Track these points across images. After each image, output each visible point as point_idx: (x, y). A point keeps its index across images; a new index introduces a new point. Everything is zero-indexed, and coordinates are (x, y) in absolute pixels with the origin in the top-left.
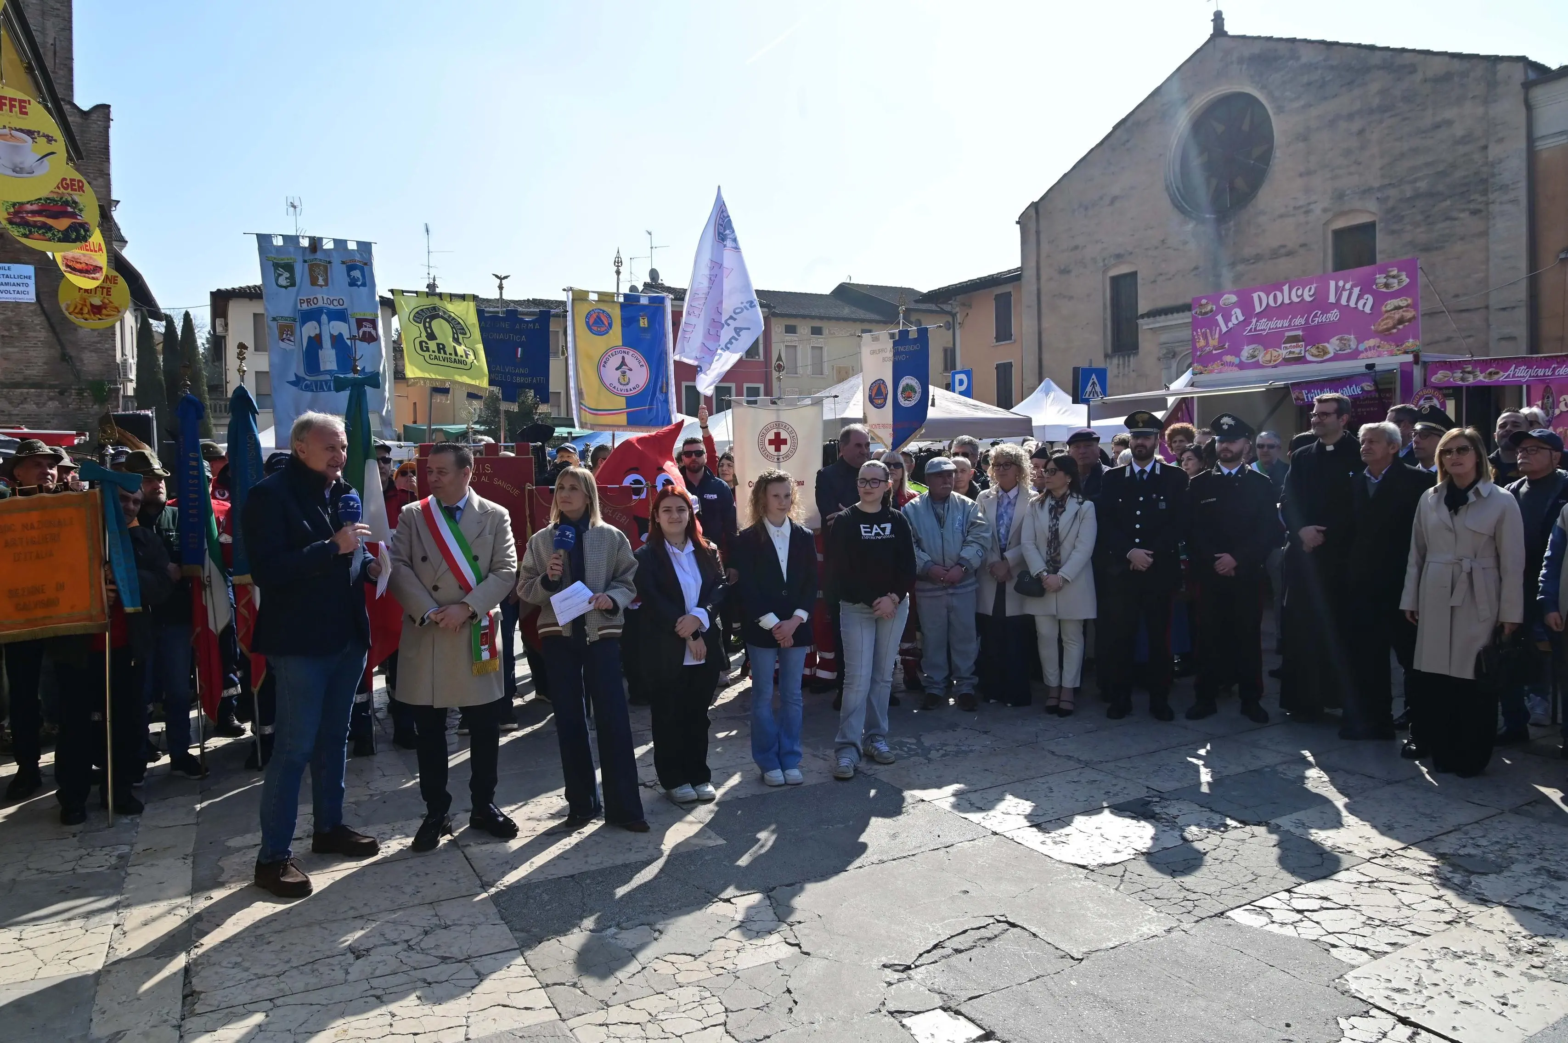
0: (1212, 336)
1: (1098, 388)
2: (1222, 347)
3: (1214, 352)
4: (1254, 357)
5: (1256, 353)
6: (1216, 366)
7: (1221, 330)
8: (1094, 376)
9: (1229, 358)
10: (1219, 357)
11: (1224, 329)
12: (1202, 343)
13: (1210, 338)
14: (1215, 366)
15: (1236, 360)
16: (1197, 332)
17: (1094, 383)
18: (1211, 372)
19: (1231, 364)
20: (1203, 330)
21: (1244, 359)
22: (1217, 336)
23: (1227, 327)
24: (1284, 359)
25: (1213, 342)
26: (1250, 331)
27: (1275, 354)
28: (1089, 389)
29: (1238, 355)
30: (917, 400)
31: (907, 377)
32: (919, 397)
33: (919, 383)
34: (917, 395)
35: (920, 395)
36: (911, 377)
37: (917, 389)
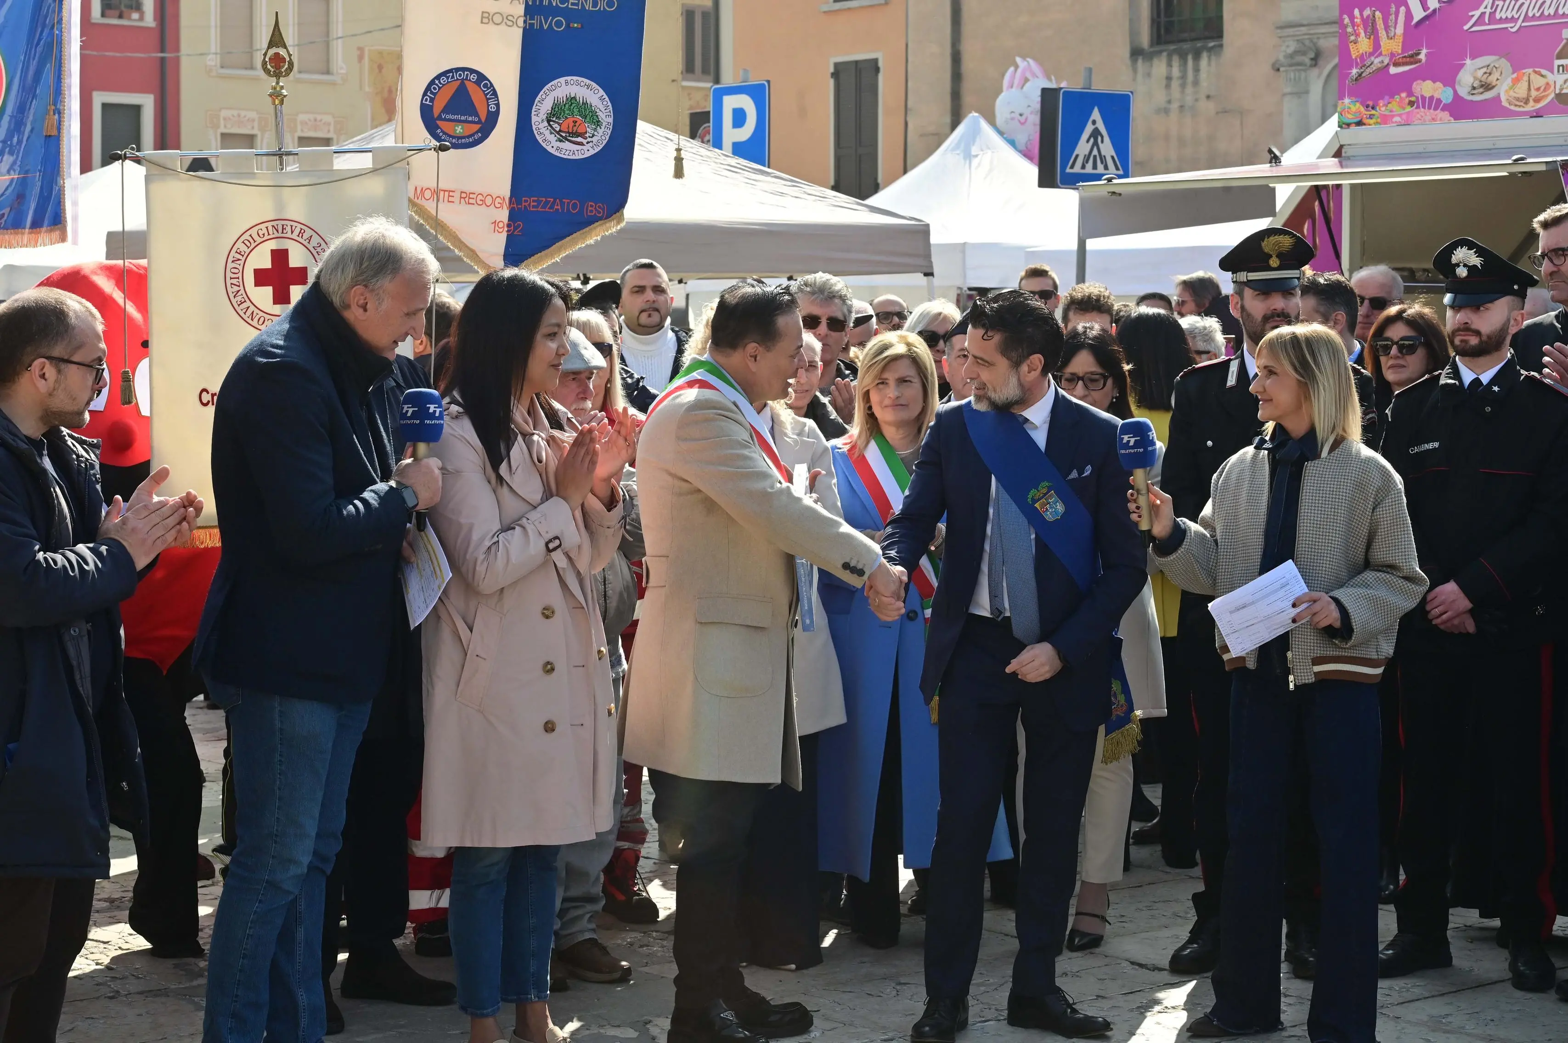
0: (1387, 28)
1: (1107, 148)
2: (1412, 58)
3: (1393, 70)
4: (1487, 87)
5: (1492, 79)
6: (1396, 106)
7: (1409, 15)
8: (1096, 115)
9: (1426, 88)
10: (1404, 83)
11: (1418, 14)
12: (1364, 45)
13: (1382, 33)
14: (1394, 106)
15: (1445, 95)
16: (1352, 17)
17: (1096, 133)
18: (1385, 120)
19: (1433, 103)
20: (1367, 12)
21: (1463, 92)
22: (1400, 30)
23: (1425, 7)
24: (1559, 96)
25: (1391, 45)
26: (1480, 21)
27: (1538, 81)
28: (1083, 148)
29: (1450, 81)
30: (605, 142)
31: (569, 78)
32: (610, 132)
33: (605, 96)
34: (600, 131)
35: (611, 127)
36: (580, 79)
37: (602, 116)
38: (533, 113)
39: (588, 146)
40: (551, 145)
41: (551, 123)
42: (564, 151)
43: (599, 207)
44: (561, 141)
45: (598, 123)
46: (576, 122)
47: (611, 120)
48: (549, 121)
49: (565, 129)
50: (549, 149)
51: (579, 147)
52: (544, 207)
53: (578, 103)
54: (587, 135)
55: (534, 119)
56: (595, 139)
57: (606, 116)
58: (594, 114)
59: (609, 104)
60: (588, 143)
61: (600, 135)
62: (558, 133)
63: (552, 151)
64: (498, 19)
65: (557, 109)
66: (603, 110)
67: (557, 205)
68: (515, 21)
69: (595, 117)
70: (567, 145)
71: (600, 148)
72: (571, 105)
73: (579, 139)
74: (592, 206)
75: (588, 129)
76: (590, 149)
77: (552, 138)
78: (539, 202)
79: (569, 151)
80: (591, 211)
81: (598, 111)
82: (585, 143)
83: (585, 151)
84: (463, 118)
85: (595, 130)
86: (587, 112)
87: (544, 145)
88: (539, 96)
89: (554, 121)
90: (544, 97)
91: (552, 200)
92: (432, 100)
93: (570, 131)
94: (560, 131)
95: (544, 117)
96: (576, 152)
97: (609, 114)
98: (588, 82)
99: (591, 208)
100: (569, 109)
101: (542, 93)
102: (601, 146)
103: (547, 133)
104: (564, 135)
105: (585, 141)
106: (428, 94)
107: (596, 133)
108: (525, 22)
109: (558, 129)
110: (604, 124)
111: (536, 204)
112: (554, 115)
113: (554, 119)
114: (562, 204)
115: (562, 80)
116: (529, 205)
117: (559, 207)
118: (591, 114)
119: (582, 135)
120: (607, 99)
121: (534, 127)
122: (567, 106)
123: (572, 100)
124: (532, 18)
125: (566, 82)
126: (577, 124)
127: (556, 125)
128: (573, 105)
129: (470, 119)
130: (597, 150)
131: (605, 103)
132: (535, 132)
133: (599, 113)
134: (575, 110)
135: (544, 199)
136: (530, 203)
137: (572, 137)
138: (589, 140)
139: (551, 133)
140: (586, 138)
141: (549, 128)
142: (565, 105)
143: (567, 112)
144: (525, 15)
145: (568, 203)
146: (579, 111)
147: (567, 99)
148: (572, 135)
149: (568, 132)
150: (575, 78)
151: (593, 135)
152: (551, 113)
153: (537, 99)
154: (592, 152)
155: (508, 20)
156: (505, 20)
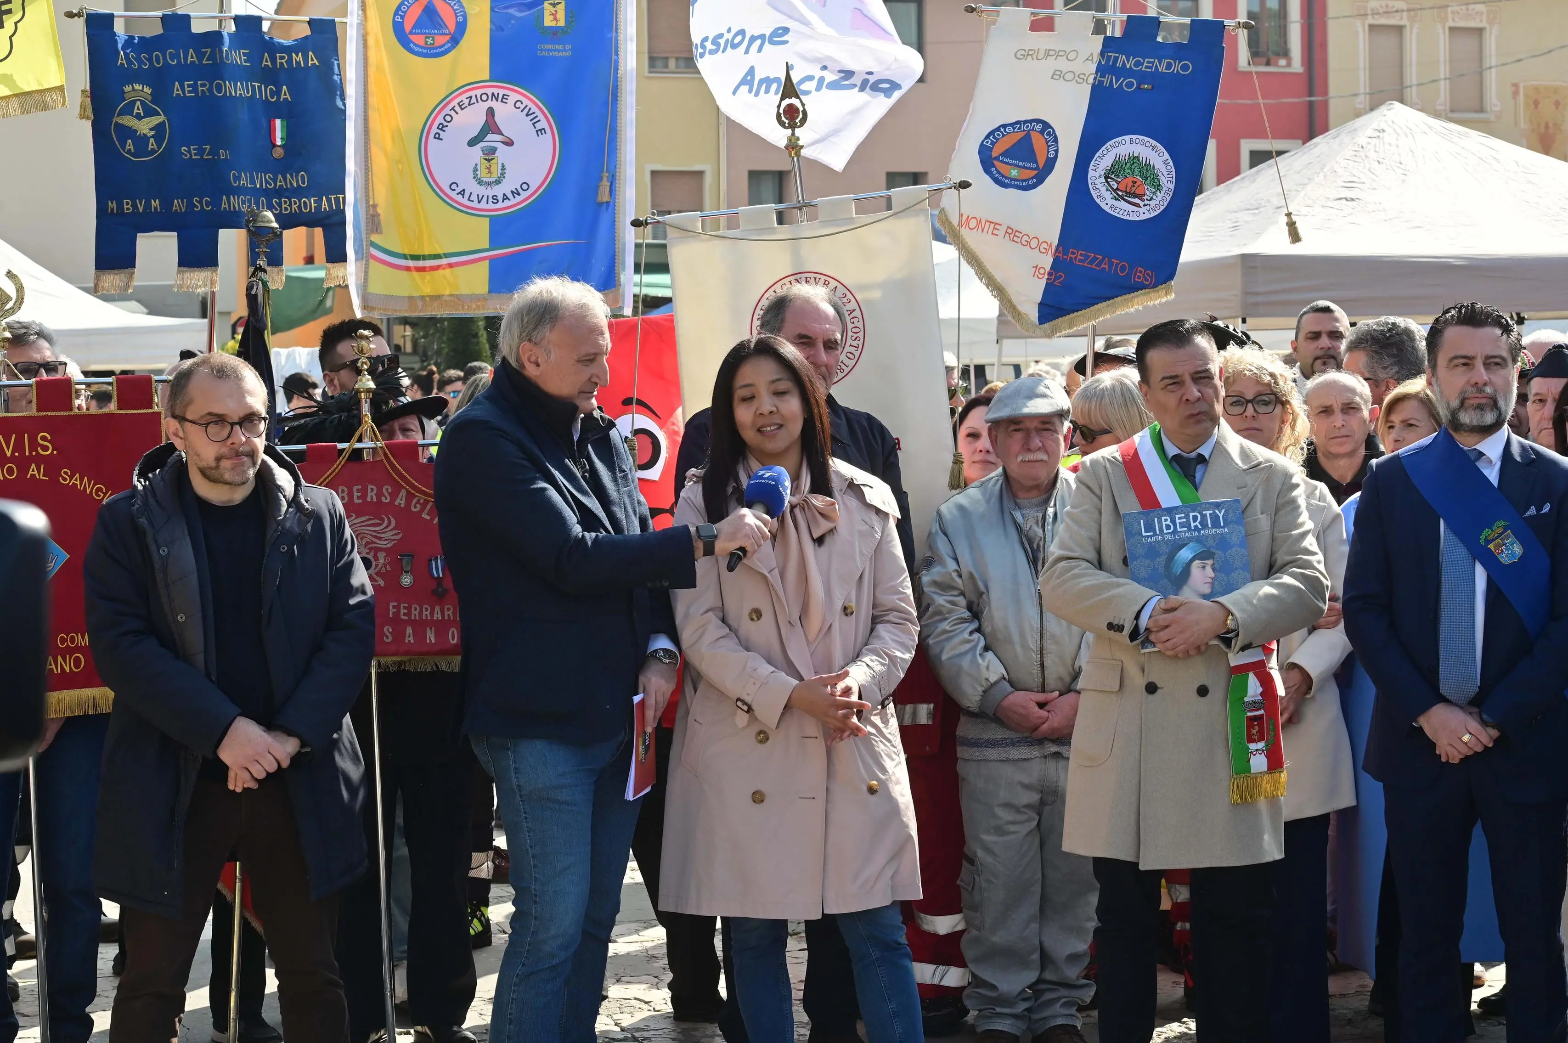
30: (1162, 208)
31: (1134, 137)
32: (1169, 199)
33: (1170, 161)
34: (1160, 195)
35: (1171, 194)
36: (1146, 139)
37: (1163, 180)
38: (1091, 167)
39: (1144, 209)
40: (1106, 202)
41: (1109, 180)
42: (1118, 210)
43: (1148, 274)
44: (1116, 199)
45: (1158, 187)
46: (1136, 182)
47: (1172, 186)
48: (1106, 178)
49: (1121, 187)
50: (1103, 205)
51: (1135, 208)
52: (1091, 263)
53: (1141, 164)
54: (1145, 198)
55: (1091, 173)
56: (1152, 203)
57: (1167, 180)
58: (1156, 177)
59: (1173, 169)
60: (1145, 205)
61: (1158, 200)
62: (1115, 191)
63: (1106, 208)
64: (1069, 76)
65: (1117, 167)
66: (1165, 174)
67: (1105, 264)
68: (1085, 78)
69: (1156, 181)
70: (1122, 204)
71: (1156, 213)
72: (1133, 164)
73: (1136, 200)
74: (1141, 272)
75: (1147, 192)
76: (1146, 212)
77: (1108, 195)
78: (1087, 257)
79: (1124, 210)
80: (1139, 277)
81: (1160, 174)
82: (1142, 206)
83: (1143, 213)
84: (1021, 164)
85: (1154, 193)
86: (1148, 173)
87: (1098, 201)
88: (1100, 151)
89: (1112, 179)
90: (1105, 152)
91: (1101, 257)
92: (993, 143)
93: (1128, 191)
94: (1117, 189)
95: (1103, 173)
96: (1131, 213)
97: (1171, 179)
98: (1154, 143)
99: (1140, 274)
100: (1130, 168)
101: (1103, 148)
102: (1158, 212)
103: (1103, 189)
104: (1120, 193)
105: (1141, 203)
106: (991, 138)
107: (1154, 197)
108: (1095, 79)
109: (1115, 187)
110: (1165, 189)
111: (1083, 258)
112: (1113, 172)
113: (1113, 176)
114: (1111, 264)
115: (1127, 138)
116: (1076, 258)
117: (1107, 267)
118: (1152, 177)
119: (1140, 196)
120: (1171, 164)
121: (1090, 182)
122: (1128, 165)
123: (1134, 159)
124: (1103, 76)
125: (1131, 141)
126: (1136, 185)
127: (1114, 183)
128: (1135, 165)
129: (1028, 165)
130: (1153, 214)
131: (1169, 168)
132: (1091, 187)
133: (1161, 177)
134: (1136, 170)
135: (1093, 255)
136: (1077, 256)
137: (1129, 197)
138: (1146, 202)
139: (1107, 190)
140: (1143, 200)
141: (1106, 184)
142: (1126, 164)
143: (1127, 171)
144: (1097, 72)
145: (1117, 264)
146: (1140, 172)
147: (1129, 158)
148: (1129, 194)
149: (1126, 192)
150: (1141, 137)
151: (1152, 199)
152: (1110, 170)
153: (1098, 154)
154: (1147, 216)
155: (1080, 78)
156: (1077, 78)
